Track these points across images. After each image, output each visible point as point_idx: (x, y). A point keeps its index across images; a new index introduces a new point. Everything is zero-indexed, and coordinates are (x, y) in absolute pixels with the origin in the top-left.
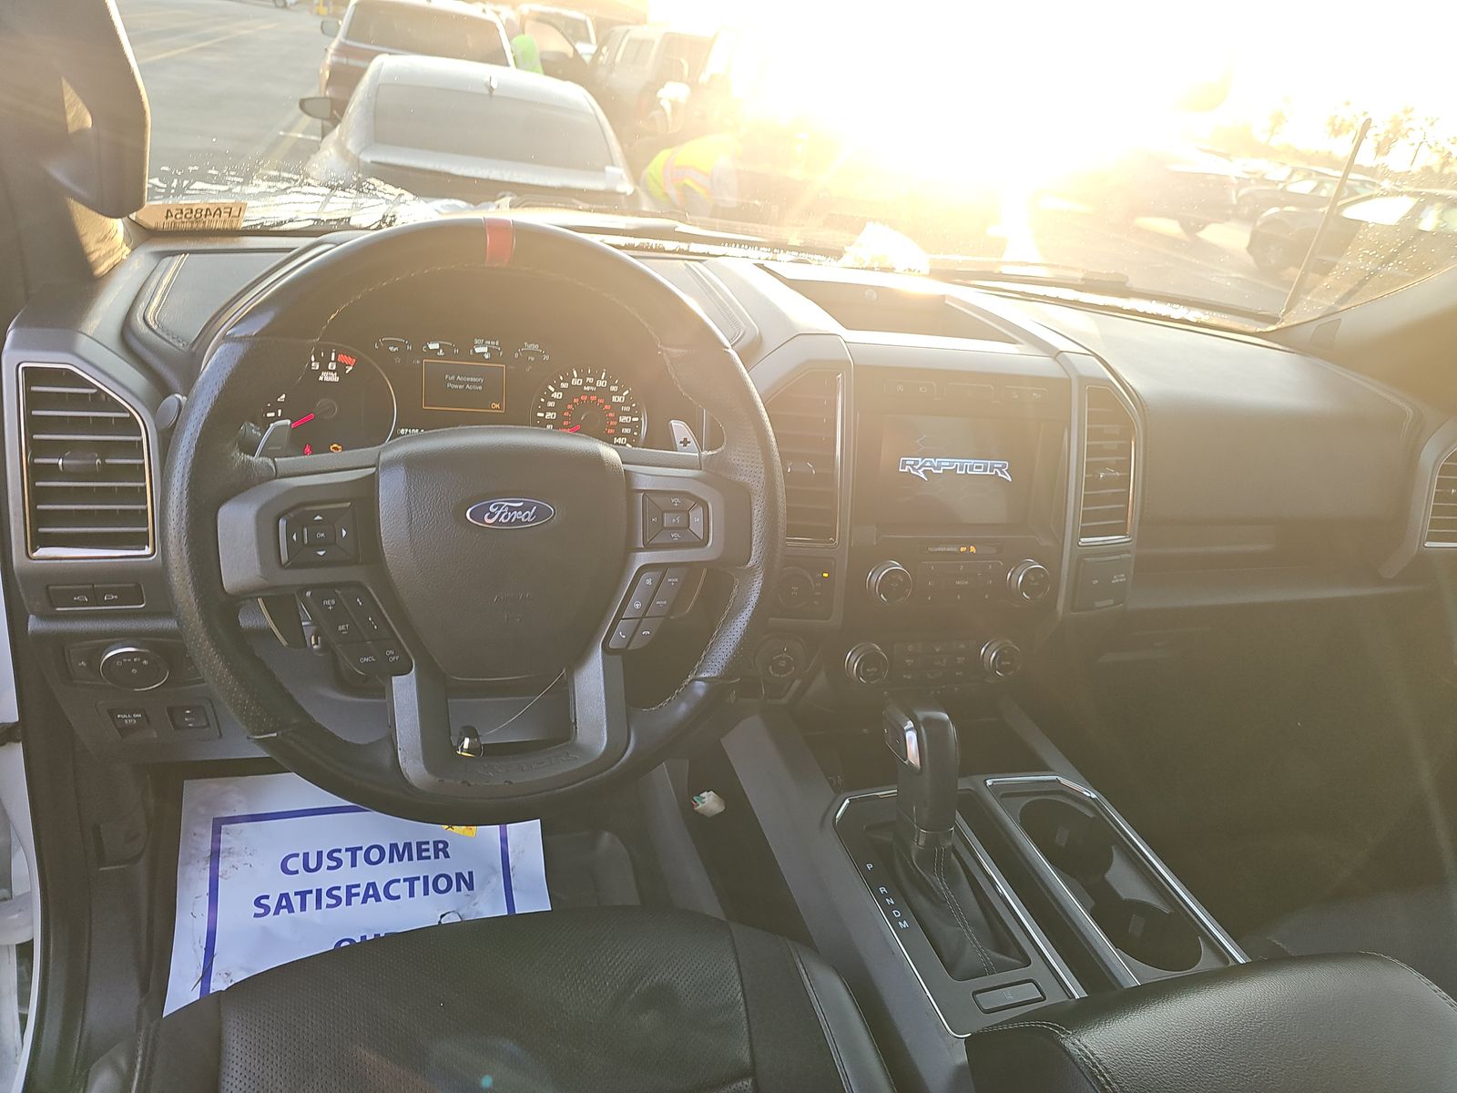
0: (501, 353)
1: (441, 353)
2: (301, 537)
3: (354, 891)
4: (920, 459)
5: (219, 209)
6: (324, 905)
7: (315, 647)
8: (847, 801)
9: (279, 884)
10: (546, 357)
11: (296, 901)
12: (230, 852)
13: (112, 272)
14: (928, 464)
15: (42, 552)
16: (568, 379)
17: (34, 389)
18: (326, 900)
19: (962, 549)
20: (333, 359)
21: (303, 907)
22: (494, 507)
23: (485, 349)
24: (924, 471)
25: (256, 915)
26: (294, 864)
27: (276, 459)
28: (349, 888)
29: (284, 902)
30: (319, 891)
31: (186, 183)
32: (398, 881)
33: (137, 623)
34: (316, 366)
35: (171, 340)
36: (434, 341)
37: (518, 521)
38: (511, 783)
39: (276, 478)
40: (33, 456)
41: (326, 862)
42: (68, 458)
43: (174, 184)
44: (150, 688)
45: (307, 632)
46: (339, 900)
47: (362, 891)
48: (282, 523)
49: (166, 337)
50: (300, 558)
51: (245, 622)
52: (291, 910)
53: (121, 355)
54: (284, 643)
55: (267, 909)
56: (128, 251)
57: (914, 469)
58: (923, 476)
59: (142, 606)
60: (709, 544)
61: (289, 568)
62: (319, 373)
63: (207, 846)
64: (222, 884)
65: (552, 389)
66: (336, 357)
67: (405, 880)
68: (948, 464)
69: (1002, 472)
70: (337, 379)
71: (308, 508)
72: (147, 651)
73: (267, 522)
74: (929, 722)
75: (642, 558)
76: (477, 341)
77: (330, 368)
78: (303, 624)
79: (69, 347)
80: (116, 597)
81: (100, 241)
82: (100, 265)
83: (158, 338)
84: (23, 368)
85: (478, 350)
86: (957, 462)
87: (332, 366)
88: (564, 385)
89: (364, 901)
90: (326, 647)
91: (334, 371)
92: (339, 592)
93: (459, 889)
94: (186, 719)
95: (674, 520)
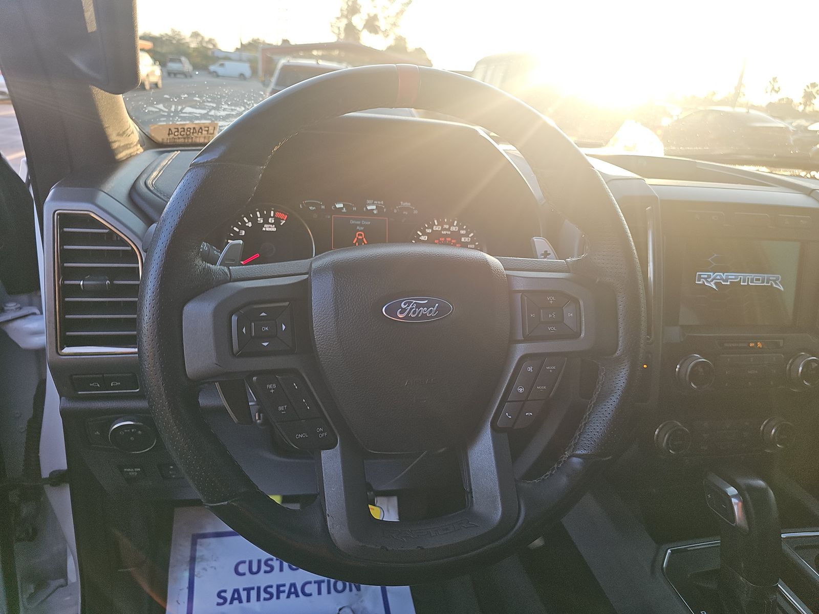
0: (385, 210)
1: (344, 210)
2: (249, 330)
3: (282, 589)
4: (711, 274)
5: (201, 128)
6: (262, 598)
7: (258, 421)
8: (669, 551)
9: (233, 583)
10: (416, 212)
11: (244, 595)
12: (202, 559)
13: (129, 159)
14: (718, 277)
15: (67, 350)
16: (431, 227)
17: (65, 230)
18: (263, 595)
19: (751, 345)
20: (272, 215)
21: (248, 600)
22: (405, 304)
23: (374, 207)
24: (716, 284)
25: (218, 604)
26: (243, 568)
27: (230, 267)
28: (278, 587)
29: (236, 596)
30: (259, 588)
31: (180, 108)
32: (310, 583)
33: (134, 403)
34: (261, 221)
35: (162, 197)
36: (339, 202)
37: (424, 316)
38: (423, 549)
39: (230, 282)
40: (64, 280)
41: (264, 568)
42: (89, 280)
43: (173, 109)
44: (144, 451)
45: (253, 410)
46: (271, 595)
47: (286, 589)
48: (234, 318)
49: (159, 195)
50: (248, 349)
51: (203, 401)
52: (241, 601)
53: (128, 207)
54: (236, 420)
55: (225, 599)
56: (143, 151)
57: (708, 281)
58: (714, 287)
59: (138, 390)
60: (582, 335)
61: (240, 356)
62: (262, 225)
63: (187, 553)
64: (197, 580)
65: (421, 234)
66: (274, 214)
67: (315, 582)
68: (733, 277)
69: (776, 284)
70: (275, 229)
71: (255, 306)
72: (141, 424)
73: (221, 316)
74: (752, 489)
75: (521, 350)
76: (368, 202)
77: (270, 221)
78: (250, 404)
79: (91, 200)
80: (119, 383)
81: (119, 135)
82: (120, 152)
83: (154, 196)
84: (58, 214)
85: (369, 208)
86: (741, 276)
87: (271, 220)
88: (429, 231)
89: (288, 597)
90: (266, 421)
91: (272, 224)
92: (280, 377)
93: (351, 590)
94: (170, 472)
95: (550, 316)
